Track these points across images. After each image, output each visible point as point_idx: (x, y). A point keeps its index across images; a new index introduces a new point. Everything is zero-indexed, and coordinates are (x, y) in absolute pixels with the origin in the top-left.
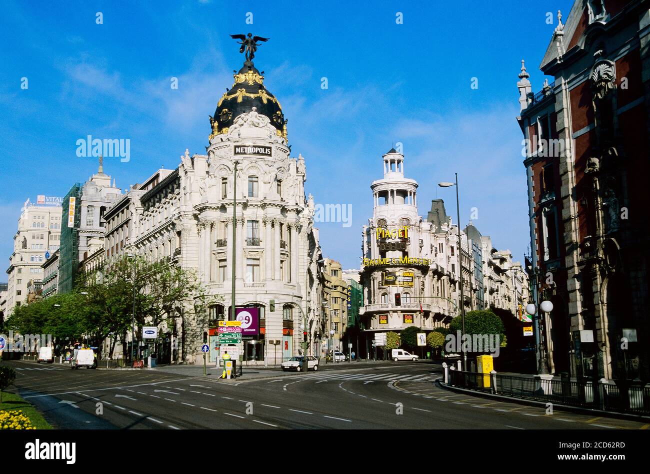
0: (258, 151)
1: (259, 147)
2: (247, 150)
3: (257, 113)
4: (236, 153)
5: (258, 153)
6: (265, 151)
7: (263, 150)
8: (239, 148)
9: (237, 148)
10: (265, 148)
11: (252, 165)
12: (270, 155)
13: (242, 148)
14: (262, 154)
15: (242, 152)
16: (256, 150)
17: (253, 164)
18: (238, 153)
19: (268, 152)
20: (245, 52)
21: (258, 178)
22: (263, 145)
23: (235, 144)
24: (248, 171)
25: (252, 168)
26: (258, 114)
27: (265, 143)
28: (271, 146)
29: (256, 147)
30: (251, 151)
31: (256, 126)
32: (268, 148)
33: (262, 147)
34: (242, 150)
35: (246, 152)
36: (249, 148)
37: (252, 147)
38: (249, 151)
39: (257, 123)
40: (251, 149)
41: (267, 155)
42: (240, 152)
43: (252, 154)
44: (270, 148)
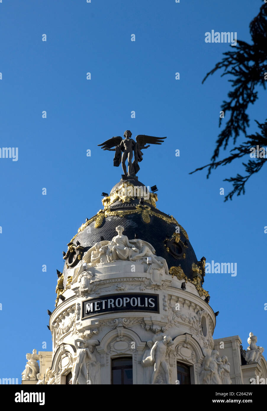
0: (128, 304)
1: (130, 295)
2: (106, 304)
3: (126, 238)
4: (85, 315)
5: (129, 308)
6: (143, 302)
7: (138, 302)
9: (87, 305)
10: (143, 297)
11: (115, 332)
12: (156, 310)
13: (96, 303)
14: (137, 309)
15: (96, 309)
16: (124, 302)
17: (121, 330)
18: (89, 315)
19: (149, 303)
20: (121, 164)
21: (131, 358)
22: (137, 291)
23: (84, 299)
24: (109, 346)
25: (118, 339)
26: (129, 239)
27: (142, 287)
28: (157, 292)
29: (122, 296)
30: (113, 306)
31: (125, 260)
32: (149, 296)
33: (136, 295)
34: (96, 306)
35: (104, 308)
36: (109, 300)
37: (114, 297)
38: (109, 307)
39: (125, 252)
40: (113, 301)
41: (148, 309)
42: (92, 311)
43: (116, 310)
44: (155, 298)
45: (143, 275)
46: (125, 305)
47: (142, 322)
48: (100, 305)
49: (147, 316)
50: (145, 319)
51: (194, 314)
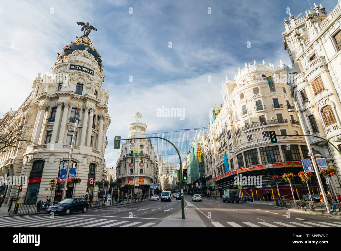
0: (86, 70)
1: (86, 68)
2: (79, 68)
3: (87, 52)
4: (71, 68)
5: (85, 71)
6: (90, 71)
7: (88, 71)
8: (74, 66)
9: (72, 66)
10: (90, 70)
11: (80, 76)
12: (93, 75)
13: (75, 66)
15: (75, 68)
16: (84, 69)
17: (82, 76)
18: (72, 69)
19: (91, 72)
21: (83, 85)
22: (89, 68)
23: (71, 64)
24: (77, 80)
25: (80, 78)
26: (88, 53)
27: (90, 67)
28: (94, 70)
29: (84, 67)
30: (81, 69)
31: (86, 58)
32: (92, 70)
33: (88, 69)
34: (75, 67)
35: (78, 68)
36: (80, 67)
37: (82, 67)
38: (79, 69)
39: (87, 56)
40: (81, 68)
41: (91, 74)
42: (73, 68)
43: (81, 70)
44: (93, 71)
45: (91, 64)
46: (84, 70)
47: (88, 77)
49: (90, 75)
50: (89, 76)
51: (100, 80)
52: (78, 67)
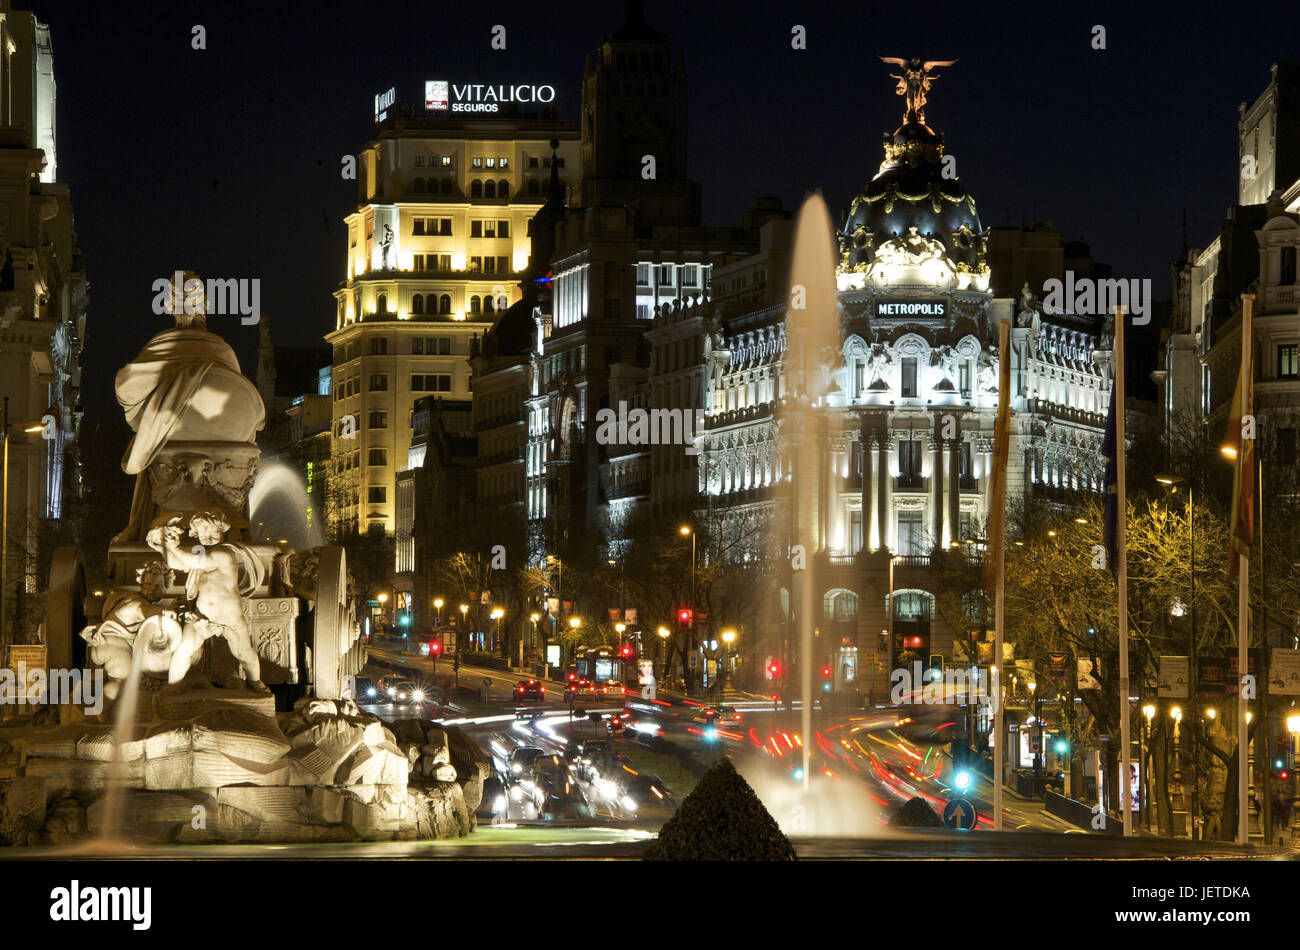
0: (920, 311)
1: (922, 302)
2: (899, 307)
4: (877, 315)
5: (920, 315)
6: (933, 310)
7: (929, 309)
8: (884, 306)
9: (881, 306)
10: (933, 303)
11: (906, 336)
12: (943, 317)
14: (927, 316)
15: (890, 313)
16: (916, 308)
17: (912, 334)
18: (882, 316)
19: (938, 311)
22: (928, 299)
23: (877, 298)
25: (908, 343)
29: (915, 302)
30: (906, 312)
32: (939, 302)
33: (928, 303)
34: (890, 309)
35: (897, 312)
36: (902, 305)
37: (908, 302)
38: (902, 312)
40: (906, 306)
41: (937, 317)
42: (885, 312)
43: (908, 316)
44: (944, 304)
46: (916, 312)
48: (894, 308)
49: (936, 323)
52: (897, 306)
